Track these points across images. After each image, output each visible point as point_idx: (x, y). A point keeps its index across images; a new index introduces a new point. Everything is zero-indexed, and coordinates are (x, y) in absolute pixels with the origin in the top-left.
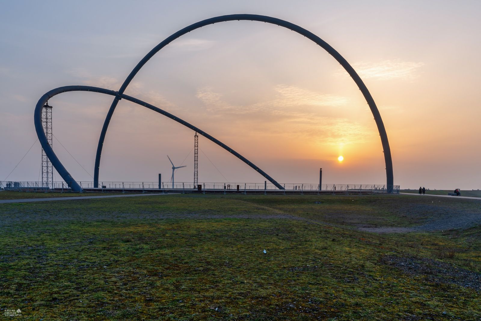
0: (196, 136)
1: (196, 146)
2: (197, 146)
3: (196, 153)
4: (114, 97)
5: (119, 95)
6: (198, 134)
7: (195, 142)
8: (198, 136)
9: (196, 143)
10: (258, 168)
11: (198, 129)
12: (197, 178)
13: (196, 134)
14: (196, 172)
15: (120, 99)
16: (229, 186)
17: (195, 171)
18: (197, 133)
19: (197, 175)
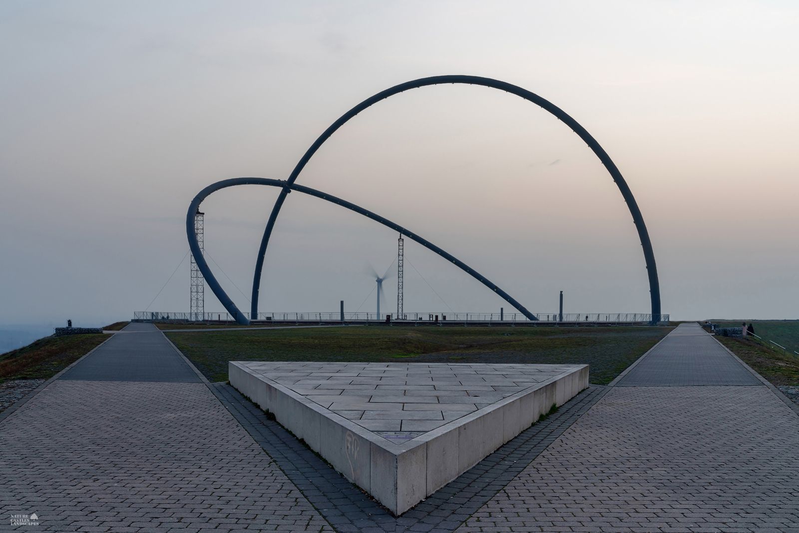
0: (400, 239)
1: (401, 255)
2: (403, 255)
3: (401, 265)
4: (280, 189)
5: (288, 186)
6: (403, 236)
7: (399, 249)
8: (403, 239)
9: (401, 251)
10: (496, 287)
11: (402, 228)
12: (402, 304)
13: (400, 236)
14: (400, 295)
15: (290, 192)
16: (431, 316)
17: (399, 293)
18: (402, 234)
19: (402, 299)
